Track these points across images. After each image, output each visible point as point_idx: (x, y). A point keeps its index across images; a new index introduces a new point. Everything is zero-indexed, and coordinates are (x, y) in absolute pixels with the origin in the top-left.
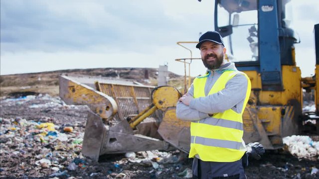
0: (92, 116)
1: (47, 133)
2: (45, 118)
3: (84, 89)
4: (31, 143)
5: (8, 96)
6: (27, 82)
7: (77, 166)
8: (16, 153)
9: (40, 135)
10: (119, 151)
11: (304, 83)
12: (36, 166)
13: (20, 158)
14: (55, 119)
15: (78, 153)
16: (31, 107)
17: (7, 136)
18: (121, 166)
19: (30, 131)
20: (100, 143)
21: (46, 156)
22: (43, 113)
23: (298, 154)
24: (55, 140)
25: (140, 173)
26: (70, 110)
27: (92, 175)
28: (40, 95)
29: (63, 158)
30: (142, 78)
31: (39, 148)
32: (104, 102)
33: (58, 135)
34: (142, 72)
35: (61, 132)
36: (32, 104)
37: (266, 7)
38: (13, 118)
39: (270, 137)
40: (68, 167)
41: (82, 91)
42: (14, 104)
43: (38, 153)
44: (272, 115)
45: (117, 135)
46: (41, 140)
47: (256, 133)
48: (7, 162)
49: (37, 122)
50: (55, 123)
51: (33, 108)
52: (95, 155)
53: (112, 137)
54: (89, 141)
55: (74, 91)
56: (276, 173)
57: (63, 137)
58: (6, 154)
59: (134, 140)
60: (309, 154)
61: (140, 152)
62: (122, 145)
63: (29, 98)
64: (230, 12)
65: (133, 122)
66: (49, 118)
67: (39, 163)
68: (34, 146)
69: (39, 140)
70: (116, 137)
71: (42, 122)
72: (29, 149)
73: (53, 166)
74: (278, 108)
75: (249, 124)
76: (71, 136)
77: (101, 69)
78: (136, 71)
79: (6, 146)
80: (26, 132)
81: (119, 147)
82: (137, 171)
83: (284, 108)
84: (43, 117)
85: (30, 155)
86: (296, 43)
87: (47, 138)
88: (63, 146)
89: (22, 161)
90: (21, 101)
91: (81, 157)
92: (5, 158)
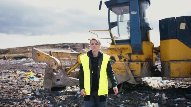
0: (48, 68)
1: (29, 77)
2: (29, 70)
3: (44, 55)
4: (20, 82)
5: (13, 59)
6: (22, 52)
7: (40, 93)
8: (12, 87)
9: (25, 78)
10: (61, 85)
11: (155, 50)
12: (20, 93)
13: (13, 90)
14: (34, 70)
15: (42, 87)
16: (24, 64)
17: (9, 79)
18: (62, 93)
19: (20, 76)
20: (52, 82)
21: (26, 88)
22: (29, 68)
23: (153, 86)
24: (32, 81)
25: (70, 96)
26: (43, 66)
27: (47, 97)
28: (29, 58)
29: (34, 89)
30: (82, 48)
31: (24, 85)
32: (54, 61)
33: (34, 78)
34: (82, 45)
35: (36, 77)
36: (25, 63)
37: (133, 12)
38: (14, 70)
39: (135, 78)
40: (36, 94)
41: (43, 55)
42: (15, 63)
43: (22, 87)
44: (136, 67)
45: (60, 77)
46: (25, 81)
47: (128, 76)
48: (7, 91)
49: (25, 72)
50: (34, 73)
51: (25, 65)
52: (50, 87)
53: (58, 79)
54: (46, 81)
55: (39, 55)
56: (138, 96)
57: (37, 79)
58: (7, 88)
59: (68, 80)
60: (159, 86)
61: (73, 86)
62: (63, 82)
63: (23, 60)
64: (118, 15)
65: (68, 71)
66: (32, 70)
67: (22, 92)
68: (22, 84)
69: (24, 81)
70: (60, 79)
71: (28, 72)
72: (19, 85)
73: (28, 93)
74: (139, 63)
75: (125, 71)
76: (41, 79)
77: (61, 44)
78: (78, 45)
79: (8, 84)
80: (19, 77)
81: (61, 83)
82: (69, 96)
83: (143, 63)
84: (28, 69)
85: (18, 88)
86: (150, 29)
87: (29, 80)
88: (36, 84)
89: (14, 91)
90: (19, 61)
91: (43, 89)
92: (6, 90)
